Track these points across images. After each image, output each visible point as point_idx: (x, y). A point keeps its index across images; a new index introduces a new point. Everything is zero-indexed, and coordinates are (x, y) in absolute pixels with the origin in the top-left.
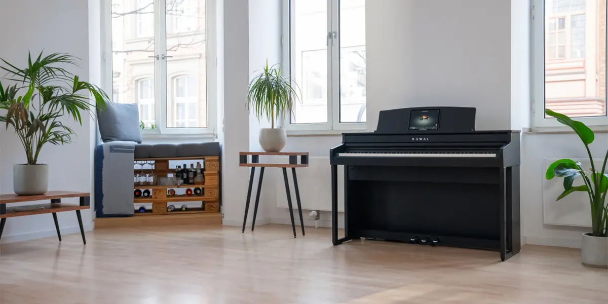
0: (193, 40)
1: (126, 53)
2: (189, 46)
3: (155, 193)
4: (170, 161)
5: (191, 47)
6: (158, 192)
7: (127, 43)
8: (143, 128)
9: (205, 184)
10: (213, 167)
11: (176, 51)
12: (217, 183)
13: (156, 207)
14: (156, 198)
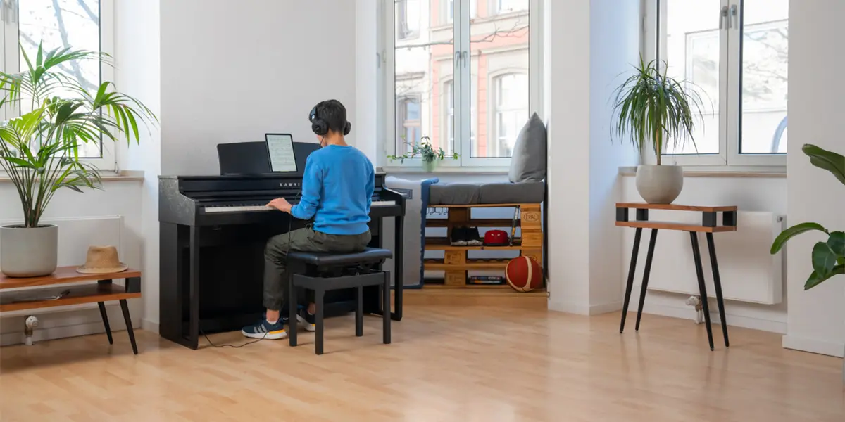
0: (516, 25)
1: (422, 48)
2: (510, 34)
3: (449, 257)
4: (472, 209)
5: (513, 36)
6: (452, 256)
7: (434, 31)
8: (442, 158)
9: (523, 245)
10: (533, 219)
11: (491, 41)
12: (540, 244)
13: (451, 277)
14: (449, 263)
